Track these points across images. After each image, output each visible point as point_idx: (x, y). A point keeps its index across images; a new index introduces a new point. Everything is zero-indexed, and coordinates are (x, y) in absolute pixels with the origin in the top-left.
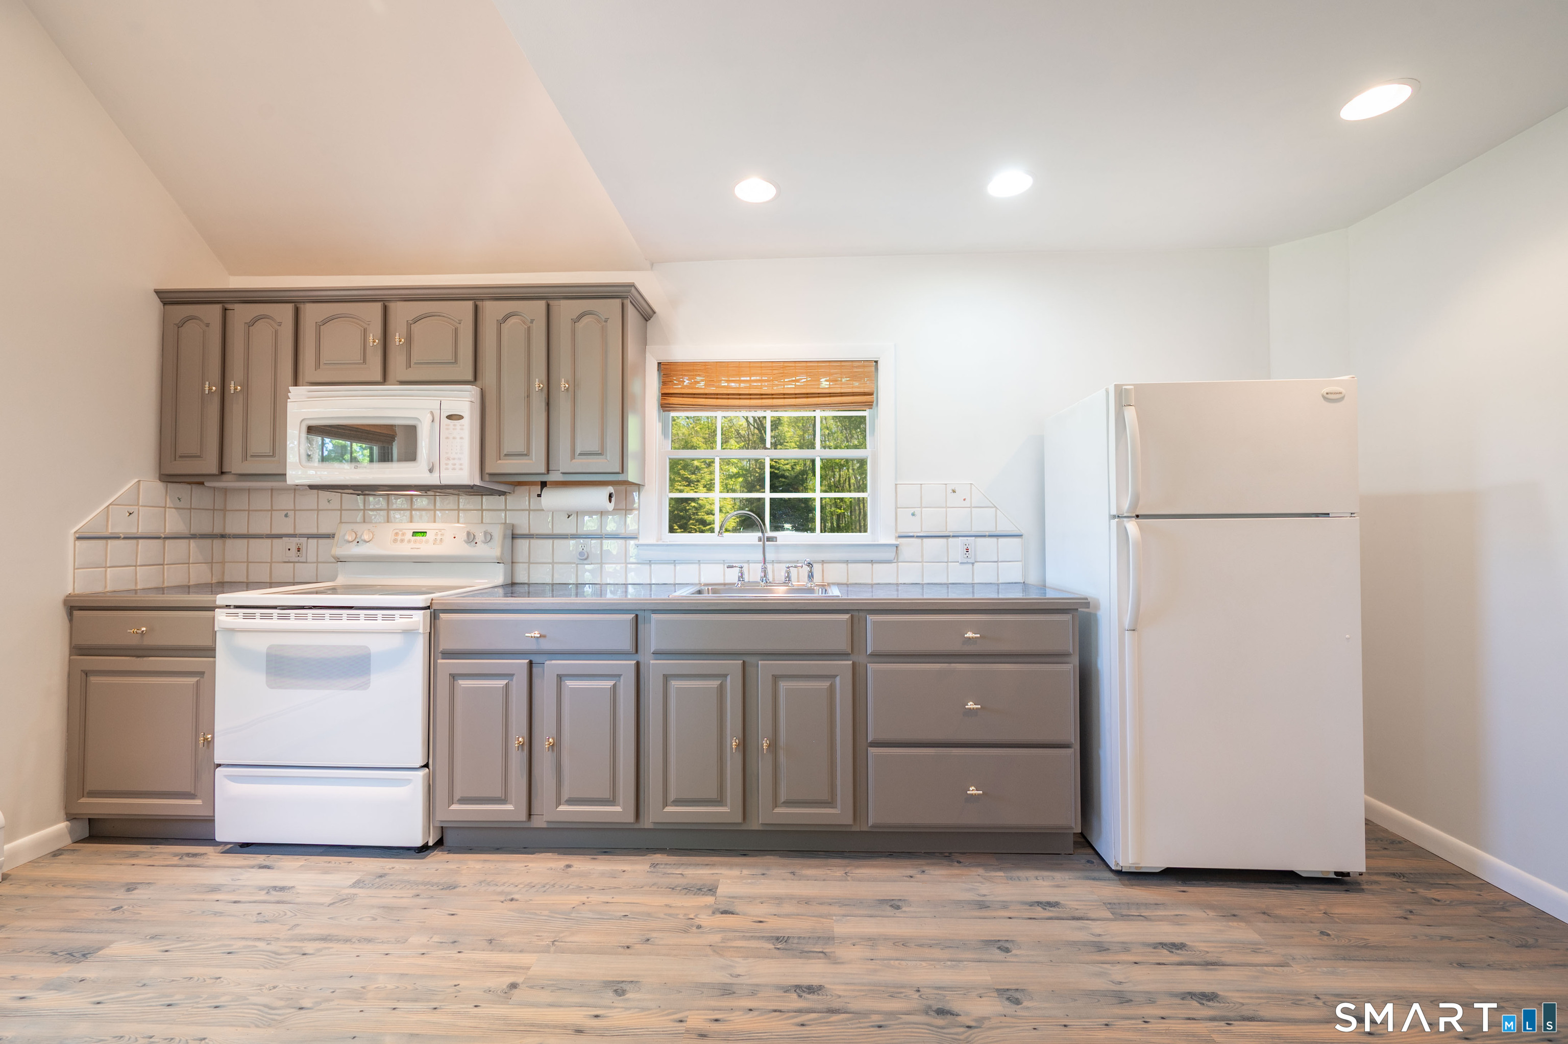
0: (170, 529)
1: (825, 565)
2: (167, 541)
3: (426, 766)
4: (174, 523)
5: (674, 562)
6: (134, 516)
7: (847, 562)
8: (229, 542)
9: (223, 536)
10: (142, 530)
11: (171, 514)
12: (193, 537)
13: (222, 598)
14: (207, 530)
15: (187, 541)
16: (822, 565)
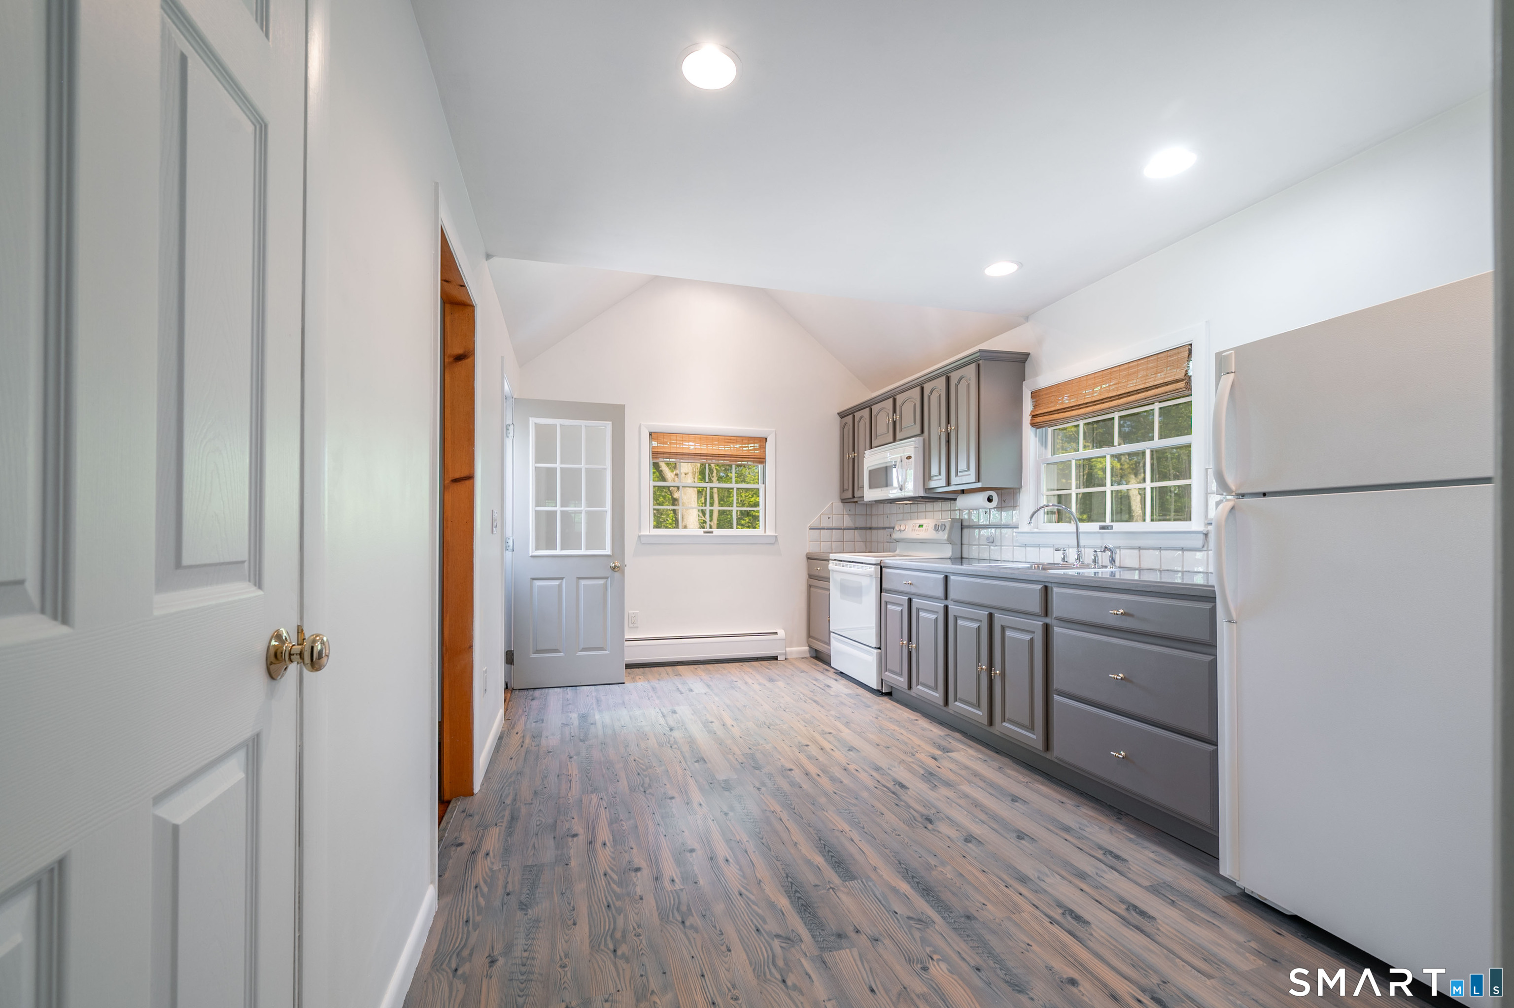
0: (846, 525)
1: (1141, 551)
2: (845, 531)
3: (880, 648)
4: (848, 522)
5: (1039, 546)
6: (831, 518)
7: (1160, 549)
8: (874, 532)
9: (871, 528)
10: (834, 525)
11: (846, 518)
12: (856, 529)
13: (832, 556)
14: (863, 525)
15: (853, 530)
16: (1139, 551)
